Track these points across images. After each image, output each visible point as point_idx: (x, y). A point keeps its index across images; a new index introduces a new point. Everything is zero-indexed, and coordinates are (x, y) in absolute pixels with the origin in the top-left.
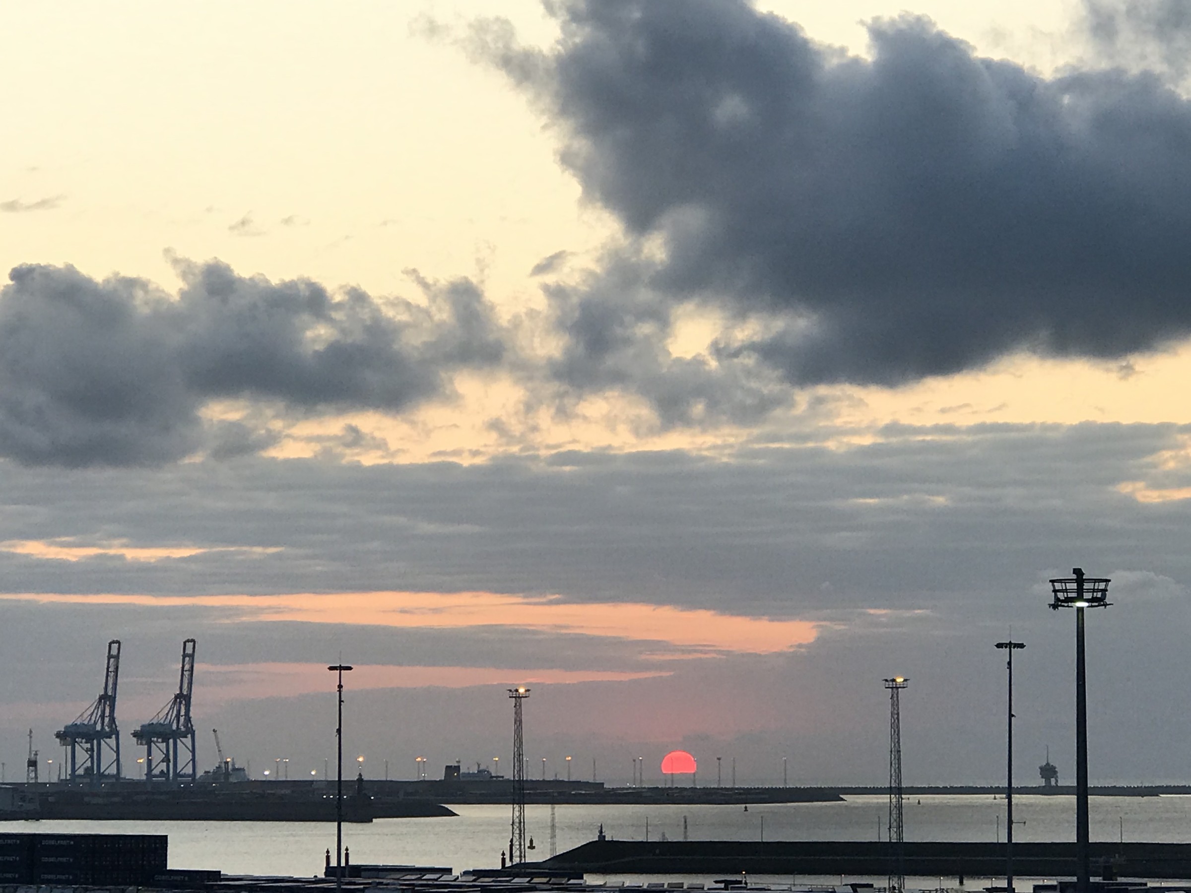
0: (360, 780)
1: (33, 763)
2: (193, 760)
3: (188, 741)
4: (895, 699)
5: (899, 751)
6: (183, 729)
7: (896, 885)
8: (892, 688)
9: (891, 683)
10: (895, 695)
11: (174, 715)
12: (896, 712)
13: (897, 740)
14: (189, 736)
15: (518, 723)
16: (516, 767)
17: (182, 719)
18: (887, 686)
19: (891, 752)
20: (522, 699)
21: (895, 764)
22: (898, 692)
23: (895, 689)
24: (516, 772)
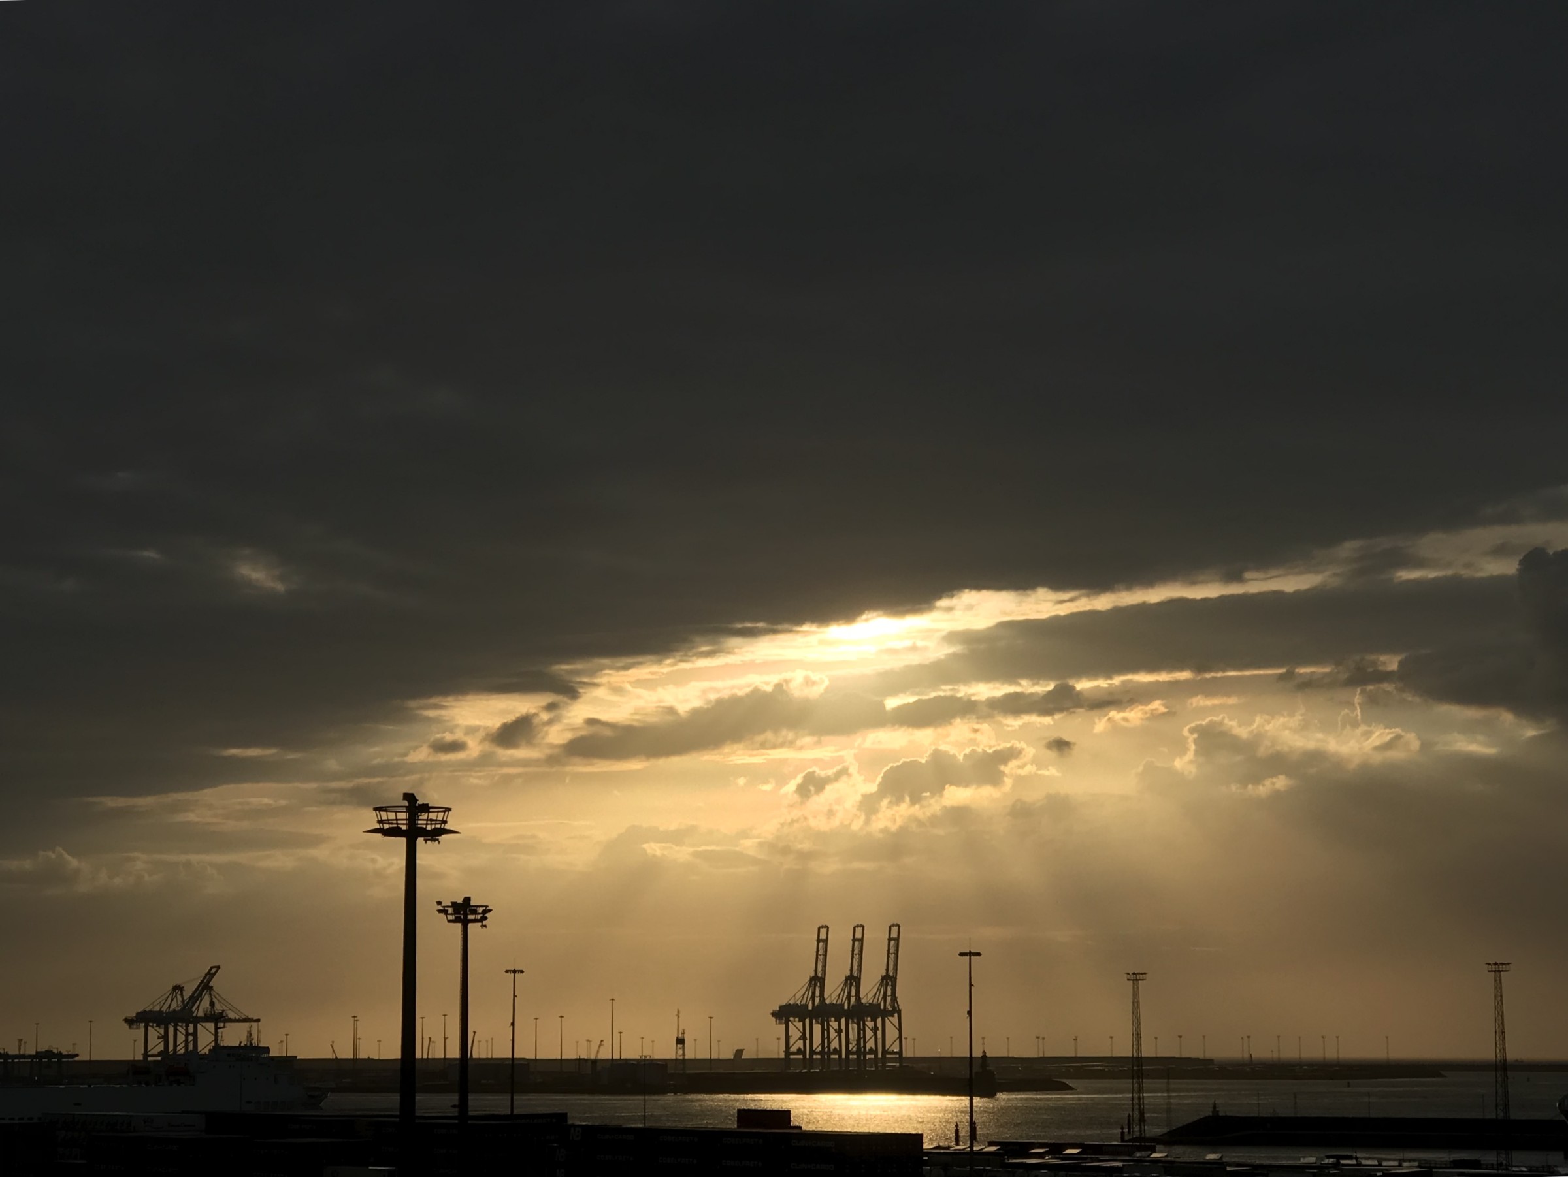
0: (984, 1057)
1: (680, 1041)
2: (900, 1037)
3: (895, 1019)
4: (1498, 982)
5: (1503, 1033)
6: (890, 1008)
7: (1504, 1162)
8: (1495, 971)
9: (1493, 967)
10: (1498, 979)
11: (881, 996)
12: (1499, 994)
13: (1501, 1022)
14: (896, 1015)
15: (1136, 1005)
16: (1135, 1046)
17: (889, 999)
18: (1490, 969)
19: (1496, 1032)
20: (1140, 982)
21: (1500, 1044)
22: (1500, 975)
23: (1497, 973)
24: (1134, 1051)
